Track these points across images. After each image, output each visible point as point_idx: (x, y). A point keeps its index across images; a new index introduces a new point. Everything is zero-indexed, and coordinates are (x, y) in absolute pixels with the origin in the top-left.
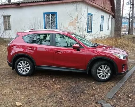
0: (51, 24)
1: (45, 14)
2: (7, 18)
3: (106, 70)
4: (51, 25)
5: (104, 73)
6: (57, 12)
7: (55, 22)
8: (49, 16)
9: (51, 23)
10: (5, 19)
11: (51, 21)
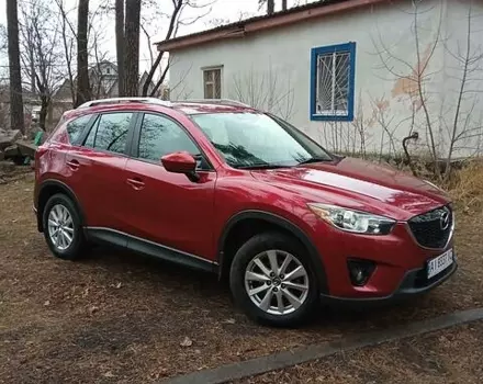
0: (333, 90)
1: (316, 52)
2: (214, 75)
3: (287, 276)
4: (333, 95)
5: (279, 287)
6: (355, 43)
7: (346, 82)
8: (329, 60)
9: (333, 85)
10: (208, 80)
11: (334, 79)
